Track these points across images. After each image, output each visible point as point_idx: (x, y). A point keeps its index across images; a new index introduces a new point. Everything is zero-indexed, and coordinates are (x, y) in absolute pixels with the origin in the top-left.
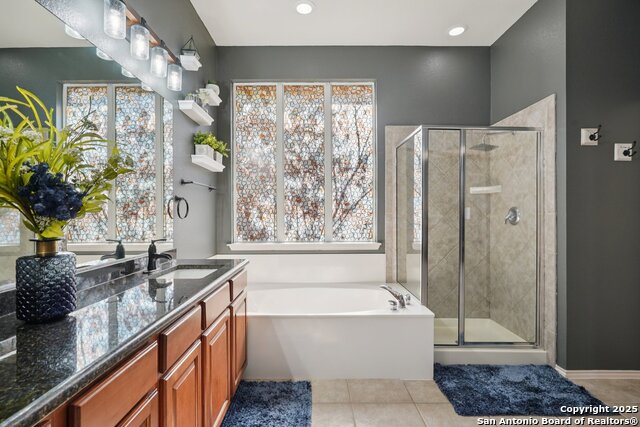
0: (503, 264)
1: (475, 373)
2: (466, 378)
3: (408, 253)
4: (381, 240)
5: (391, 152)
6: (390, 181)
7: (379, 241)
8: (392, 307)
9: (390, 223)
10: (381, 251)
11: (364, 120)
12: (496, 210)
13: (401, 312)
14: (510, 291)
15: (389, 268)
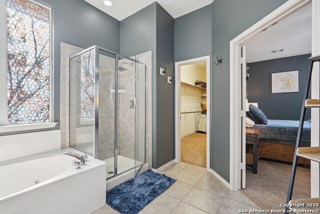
0: (127, 127)
1: (125, 188)
2: (122, 193)
3: (77, 127)
4: (57, 120)
5: (65, 61)
6: (64, 80)
7: (55, 121)
8: (77, 166)
9: (64, 108)
10: (57, 128)
11: (42, 33)
12: (123, 102)
13: (84, 168)
14: (130, 140)
15: (63, 139)
